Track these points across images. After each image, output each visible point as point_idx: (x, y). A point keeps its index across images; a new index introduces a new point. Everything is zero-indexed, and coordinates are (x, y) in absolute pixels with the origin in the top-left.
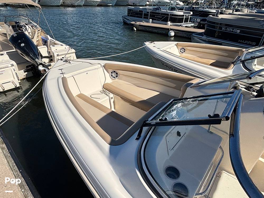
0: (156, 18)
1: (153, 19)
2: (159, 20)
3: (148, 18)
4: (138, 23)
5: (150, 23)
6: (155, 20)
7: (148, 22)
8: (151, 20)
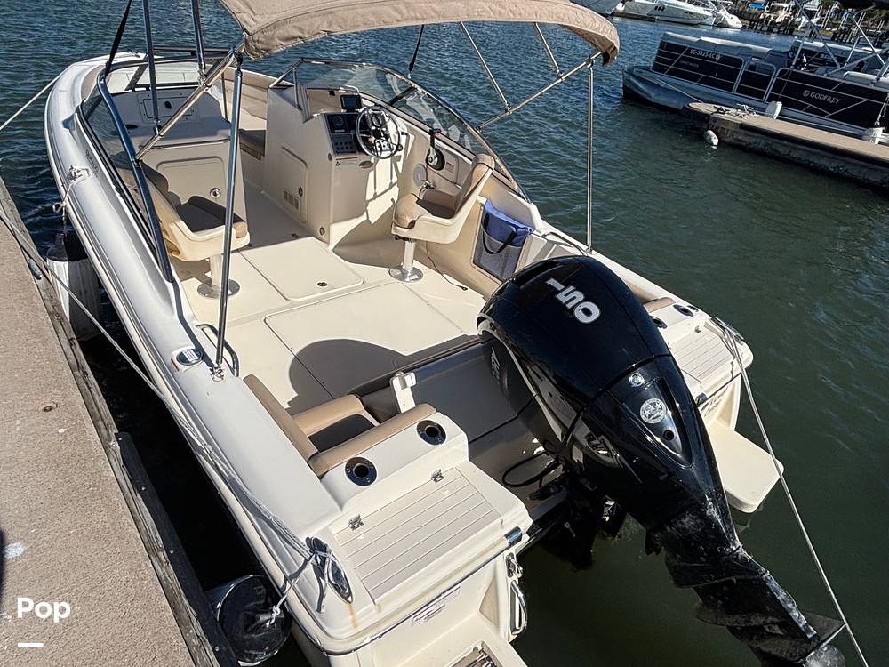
0: (809, 99)
1: (786, 104)
2: (823, 114)
3: (760, 95)
4: (731, 115)
5: (772, 117)
6: (800, 107)
7: (761, 111)
8: (779, 105)
